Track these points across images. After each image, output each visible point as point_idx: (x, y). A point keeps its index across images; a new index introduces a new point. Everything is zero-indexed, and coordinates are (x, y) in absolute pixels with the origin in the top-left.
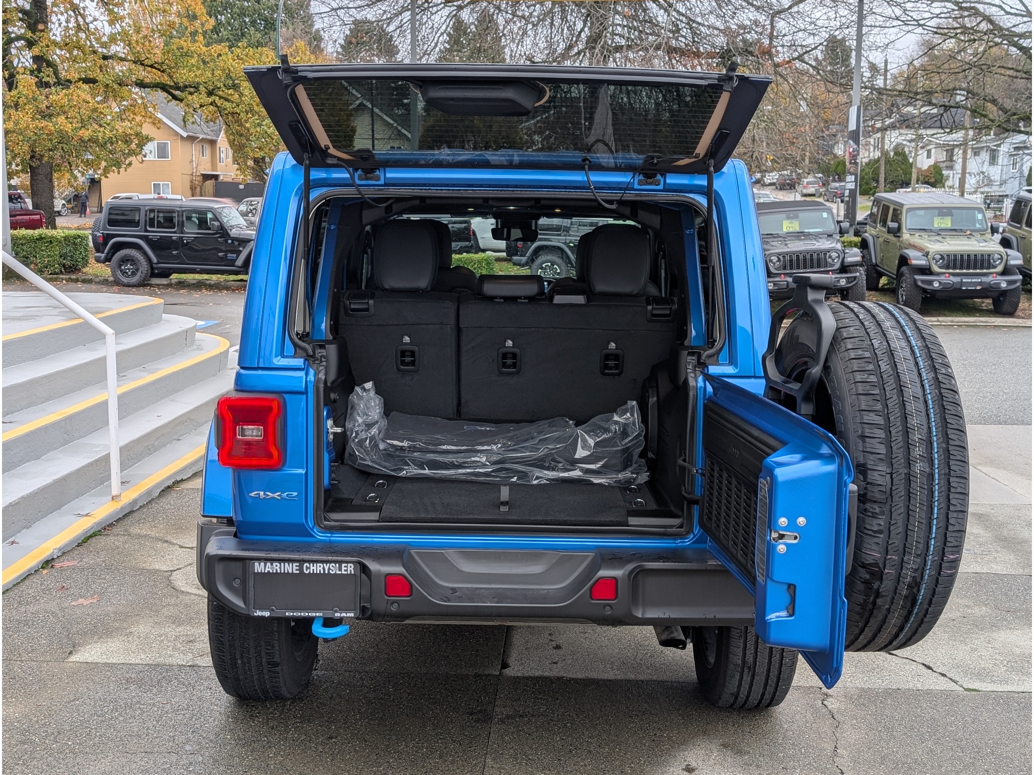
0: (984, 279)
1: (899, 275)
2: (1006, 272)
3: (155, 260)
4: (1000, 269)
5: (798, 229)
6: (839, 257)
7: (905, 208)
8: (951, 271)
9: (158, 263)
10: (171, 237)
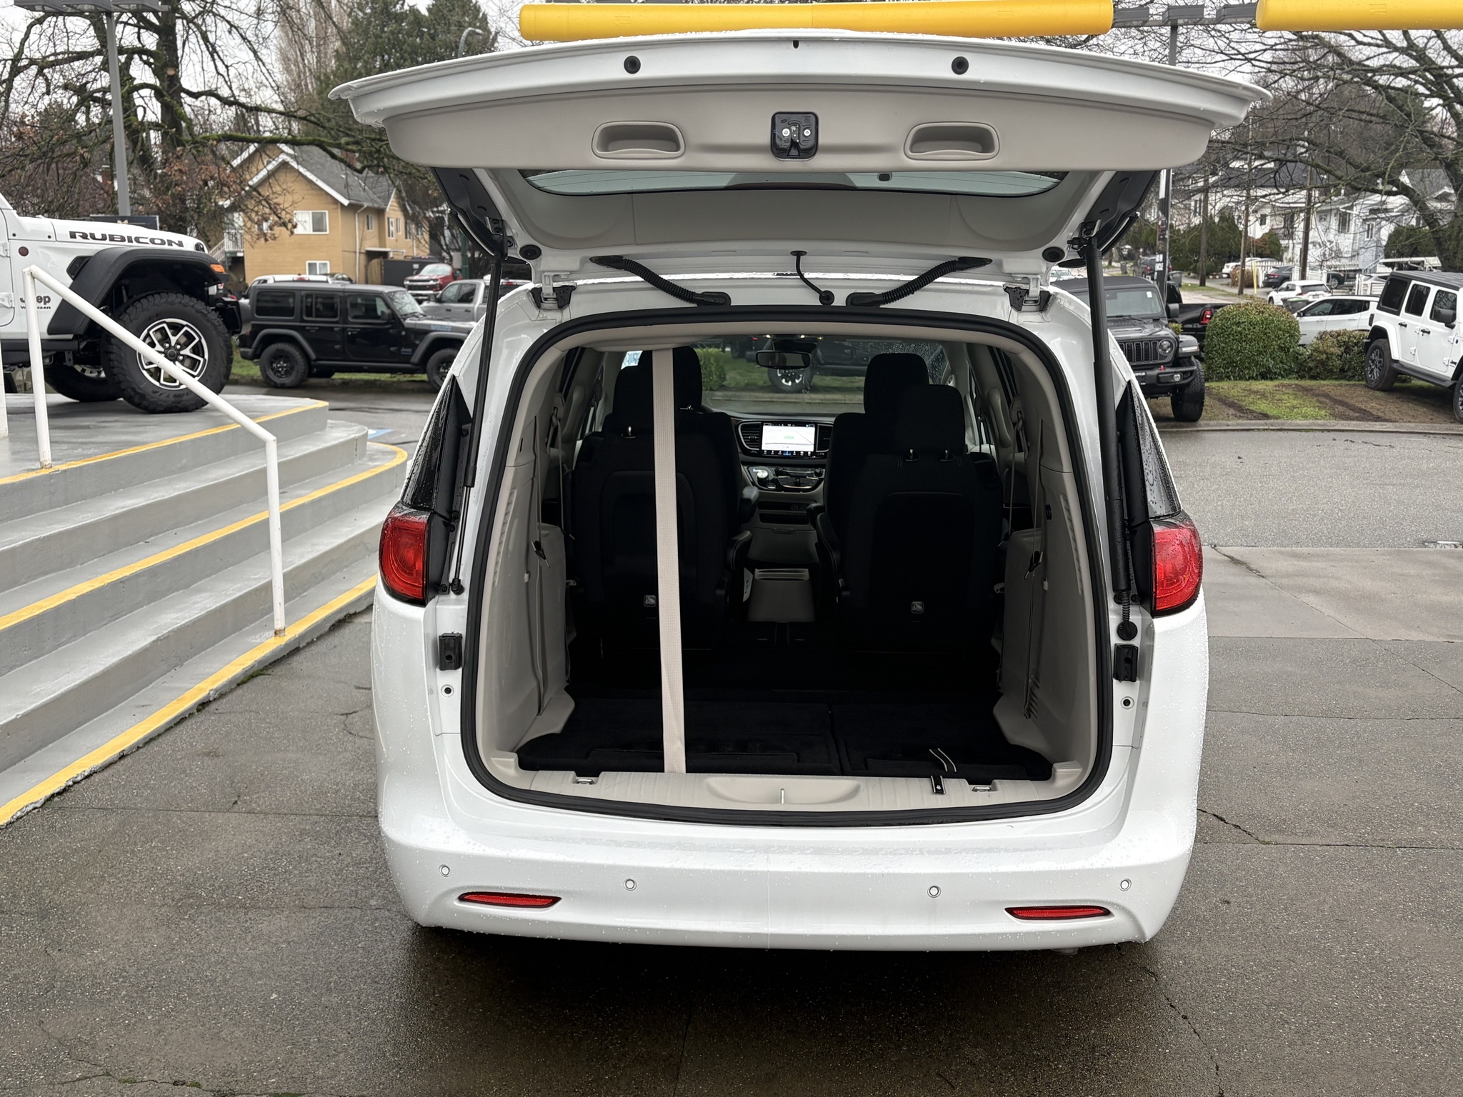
3: (313, 356)
6: (1171, 346)
9: (318, 359)
10: (332, 328)
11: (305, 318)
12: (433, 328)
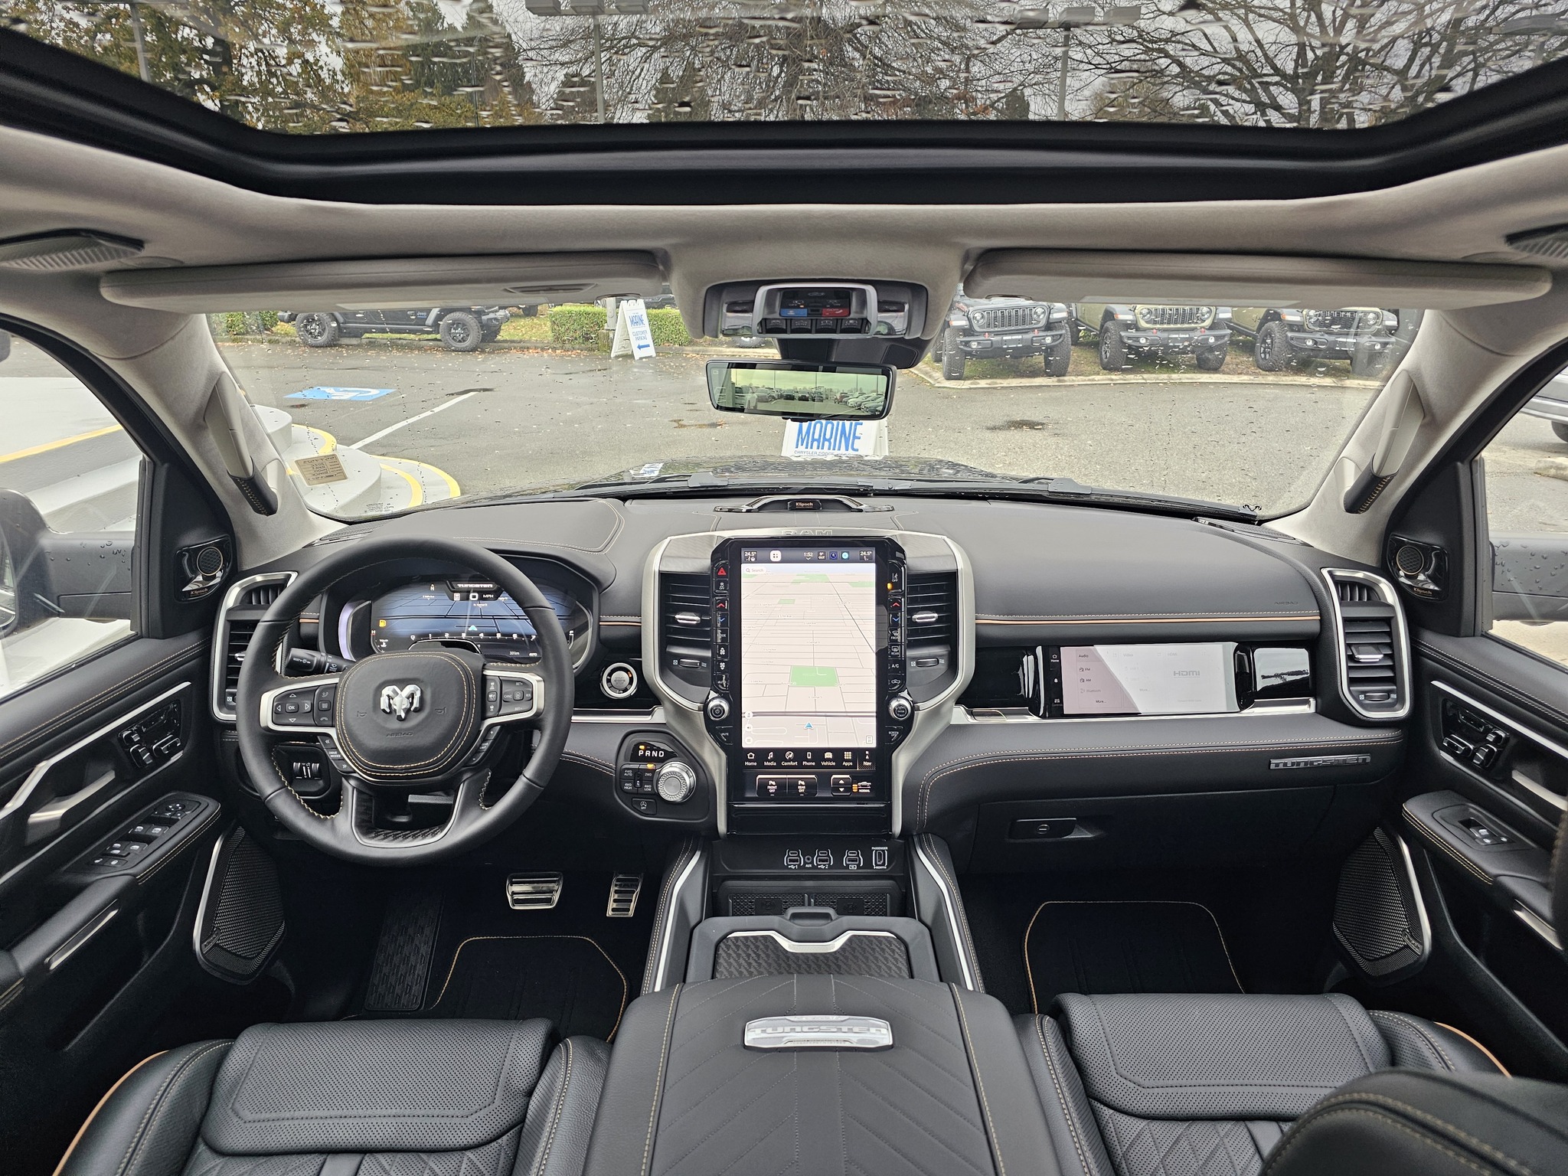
0: (1192, 335)
1: (1103, 330)
2: (1215, 326)
4: (1208, 323)
6: (1044, 313)
9: (345, 323)
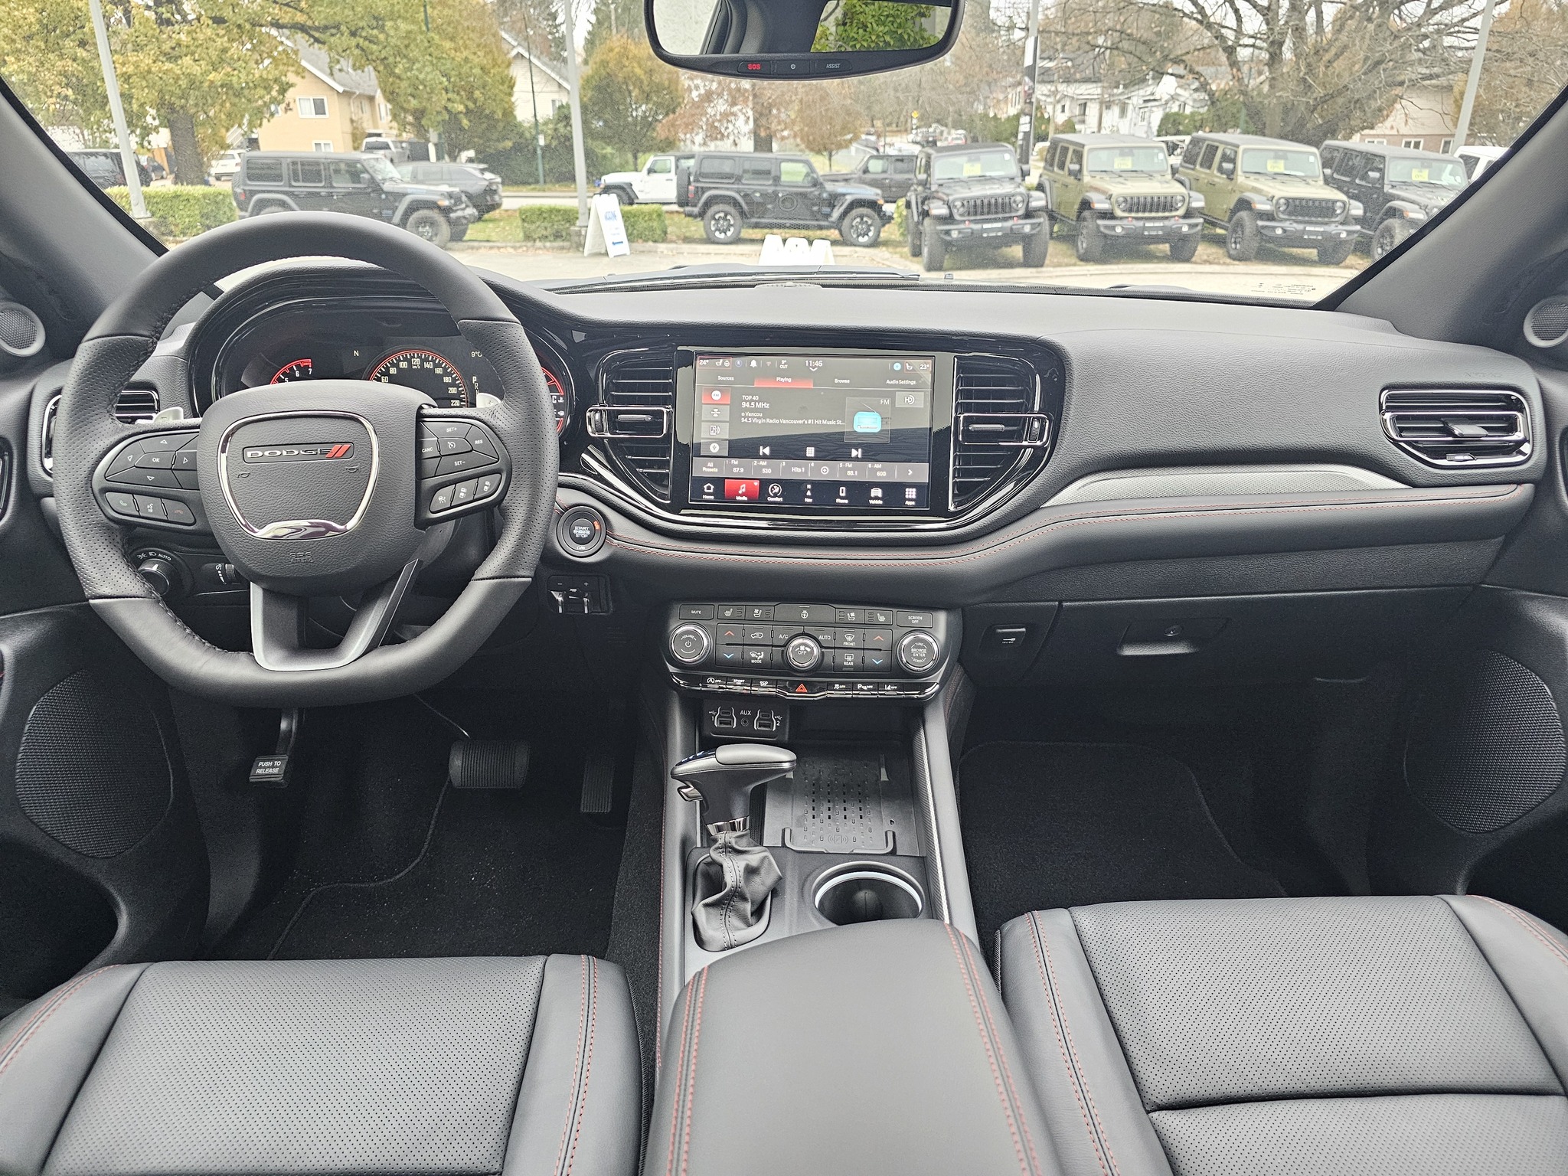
0: (1167, 223)
1: (1080, 220)
2: (1188, 215)
5: (979, 173)
6: (1023, 201)
7: (1086, 148)
8: (1133, 215)
10: (319, 193)
11: (294, 184)
12: (409, 191)
